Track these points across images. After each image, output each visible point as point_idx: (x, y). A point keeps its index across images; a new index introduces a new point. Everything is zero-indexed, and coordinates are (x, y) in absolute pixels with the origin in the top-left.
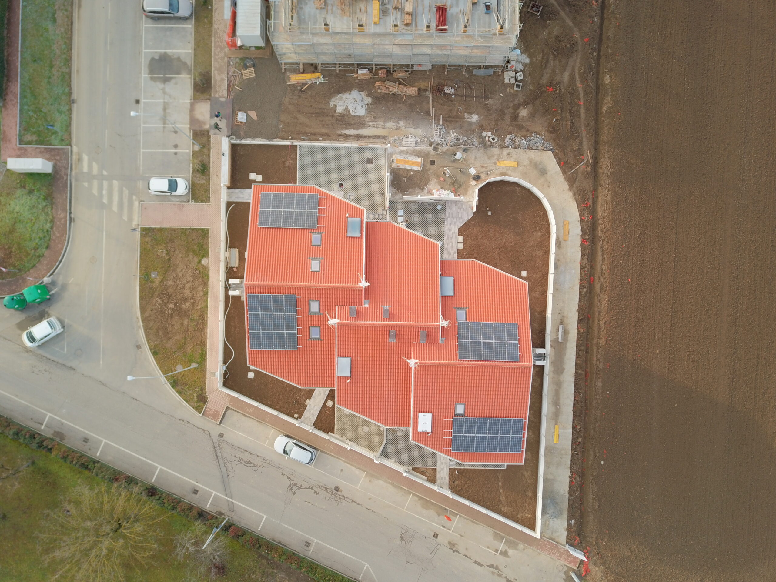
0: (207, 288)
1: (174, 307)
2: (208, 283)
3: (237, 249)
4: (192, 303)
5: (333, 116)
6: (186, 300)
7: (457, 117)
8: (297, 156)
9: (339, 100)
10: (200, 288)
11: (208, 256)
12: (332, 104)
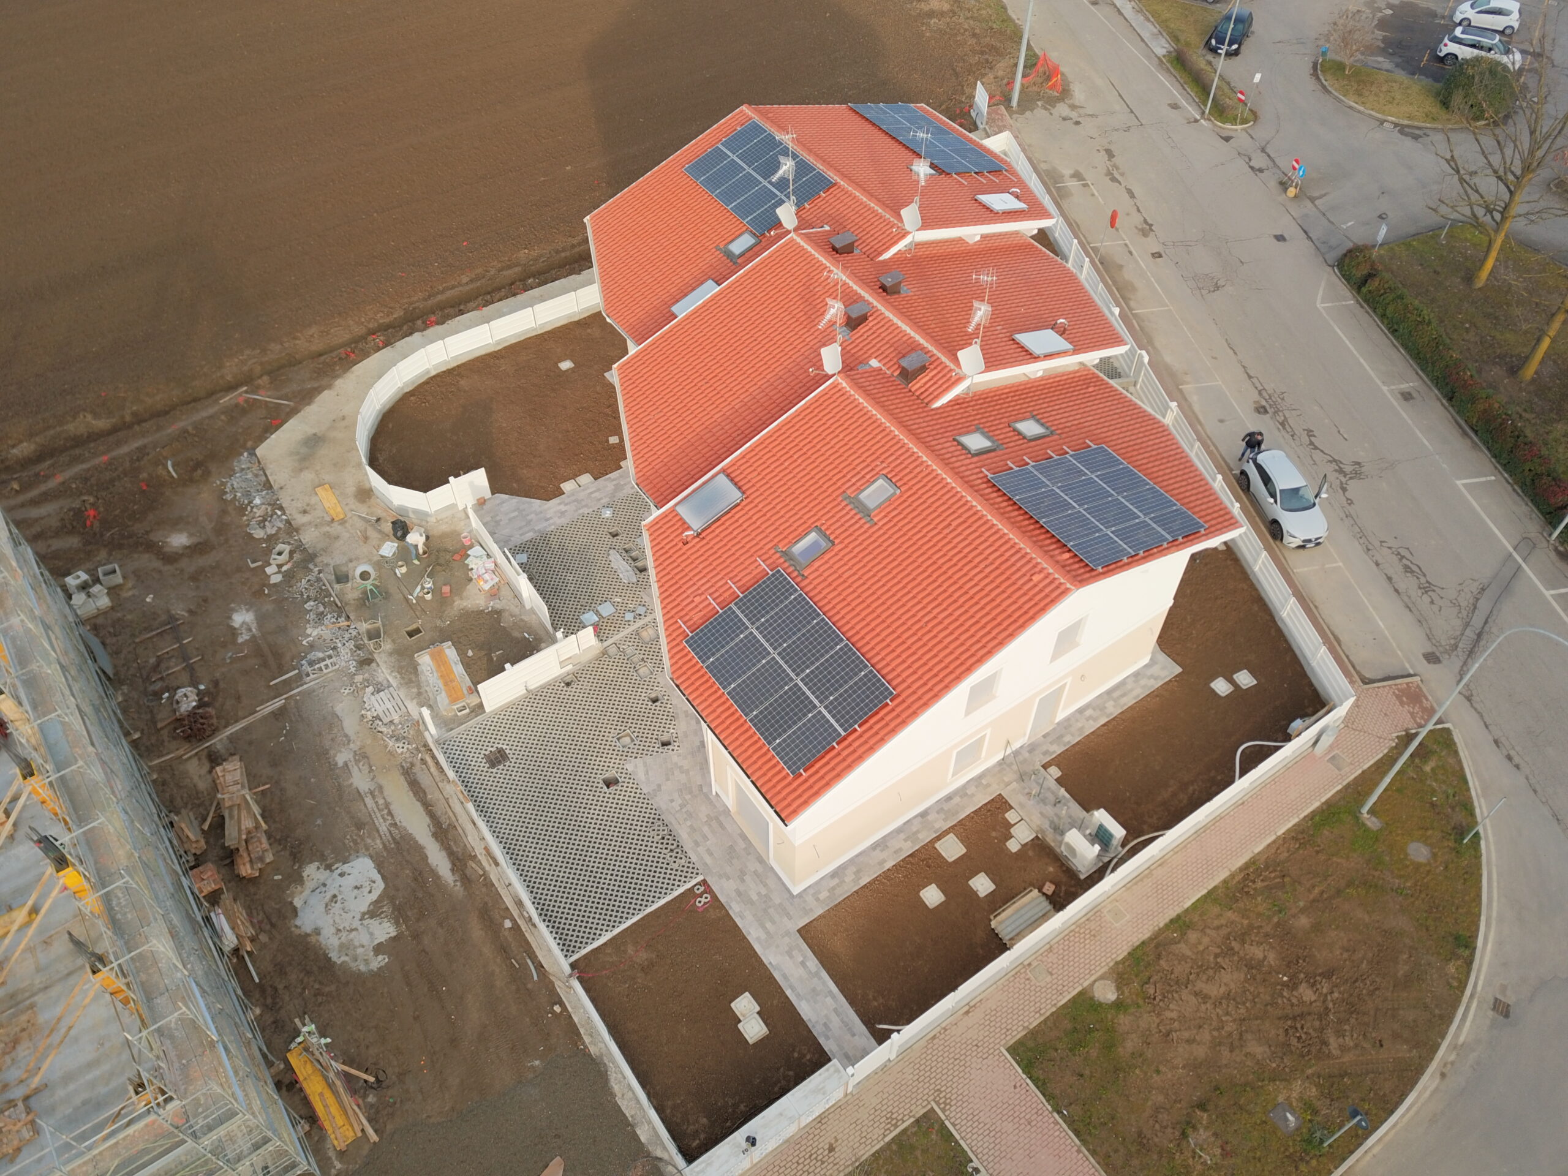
0: (1161, 931)
1: (1304, 985)
2: (1151, 939)
3: (993, 924)
4: (1243, 942)
5: (416, 936)
6: (1251, 965)
7: (258, 652)
8: (605, 944)
9: (355, 947)
10: (1183, 948)
11: (1081, 994)
12: (379, 962)
